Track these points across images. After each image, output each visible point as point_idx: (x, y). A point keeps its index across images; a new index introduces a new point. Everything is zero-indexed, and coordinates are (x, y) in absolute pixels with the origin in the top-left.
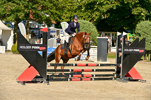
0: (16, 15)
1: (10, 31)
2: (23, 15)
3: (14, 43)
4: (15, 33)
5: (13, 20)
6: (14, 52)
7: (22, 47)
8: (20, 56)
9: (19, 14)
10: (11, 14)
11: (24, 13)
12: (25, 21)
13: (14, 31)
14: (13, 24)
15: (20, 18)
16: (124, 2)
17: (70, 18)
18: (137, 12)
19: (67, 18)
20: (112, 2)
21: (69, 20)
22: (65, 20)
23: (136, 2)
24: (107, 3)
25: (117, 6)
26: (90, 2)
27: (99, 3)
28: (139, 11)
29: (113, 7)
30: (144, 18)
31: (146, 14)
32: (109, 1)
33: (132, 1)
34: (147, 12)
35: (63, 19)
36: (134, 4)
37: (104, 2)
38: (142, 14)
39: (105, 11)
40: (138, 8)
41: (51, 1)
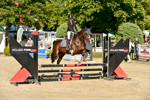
0: (7, 20)
1: (2, 34)
2: (14, 19)
3: (6, 46)
4: (7, 37)
5: (5, 24)
6: (6, 55)
7: (14, 50)
8: (12, 58)
9: (10, 19)
10: (3, 19)
11: (15, 18)
12: (16, 26)
13: (6, 34)
14: (5, 28)
15: (11, 22)
16: (107, 6)
17: (57, 21)
18: (118, 14)
19: (54, 21)
20: (96, 6)
21: (56, 24)
22: (52, 23)
23: (118, 5)
24: (91, 7)
25: (100, 9)
26: (75, 6)
27: (84, 7)
28: (120, 14)
29: (97, 10)
30: (125, 20)
31: (127, 17)
32: (93, 5)
33: (114, 5)
34: (128, 14)
35: (50, 23)
36: (116, 7)
37: (88, 6)
38: (124, 16)
39: (90, 14)
40: (119, 11)
41: (39, 6)
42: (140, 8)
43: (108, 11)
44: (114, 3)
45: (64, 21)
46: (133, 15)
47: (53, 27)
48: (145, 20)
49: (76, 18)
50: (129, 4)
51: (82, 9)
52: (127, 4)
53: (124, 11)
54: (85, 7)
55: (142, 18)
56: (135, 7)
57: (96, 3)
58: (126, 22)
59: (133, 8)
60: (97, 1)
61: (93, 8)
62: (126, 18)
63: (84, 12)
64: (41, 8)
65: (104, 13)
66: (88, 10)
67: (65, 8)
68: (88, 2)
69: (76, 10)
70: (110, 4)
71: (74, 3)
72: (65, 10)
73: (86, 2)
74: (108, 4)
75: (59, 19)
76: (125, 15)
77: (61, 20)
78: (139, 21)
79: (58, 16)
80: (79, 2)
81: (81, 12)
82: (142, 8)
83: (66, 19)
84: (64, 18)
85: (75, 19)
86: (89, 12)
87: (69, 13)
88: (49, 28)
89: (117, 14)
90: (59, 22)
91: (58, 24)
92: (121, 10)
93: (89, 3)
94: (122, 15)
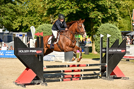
16: (83, 7)
17: (22, 22)
18: (94, 15)
19: (19, 22)
20: (72, 7)
21: (21, 24)
22: (17, 24)
23: (94, 6)
24: (67, 8)
25: (76, 10)
26: (52, 7)
27: (60, 8)
28: (96, 15)
29: (73, 11)
30: (100, 21)
31: (102, 17)
32: (69, 6)
33: (90, 6)
34: (103, 15)
35: (14, 24)
36: (91, 8)
37: (65, 7)
38: (99, 17)
39: (66, 15)
40: (95, 12)
41: (12, 7)
42: (114, 9)
43: (83, 11)
44: (90, 4)
45: (29, 22)
46: (108, 16)
47: (18, 28)
48: (118, 20)
49: (41, 18)
50: (105, 5)
51: (58, 10)
52: (102, 5)
53: (99, 12)
54: (62, 8)
55: (116, 19)
56: (110, 8)
57: (72, 3)
58: (101, 22)
59: (109, 9)
60: (72, 2)
61: (69, 9)
62: (101, 19)
63: (60, 13)
64: (13, 9)
65: (79, 14)
66: (64, 11)
67: (30, 9)
68: (64, 3)
69: (51, 11)
70: (86, 5)
71: (51, 4)
72: (29, 11)
73: (62, 3)
74: (84, 4)
75: (24, 20)
76: (101, 16)
77: (26, 21)
78: (113, 22)
79: (23, 16)
80: (55, 3)
81: (57, 13)
82: (116, 9)
83: (31, 19)
84: (28, 19)
85: (40, 20)
86: (66, 13)
87: (45, 14)
88: (14, 29)
89: (92, 15)
90: (24, 23)
91: (23, 25)
92: (96, 11)
93: (66, 5)
94: (98, 16)
